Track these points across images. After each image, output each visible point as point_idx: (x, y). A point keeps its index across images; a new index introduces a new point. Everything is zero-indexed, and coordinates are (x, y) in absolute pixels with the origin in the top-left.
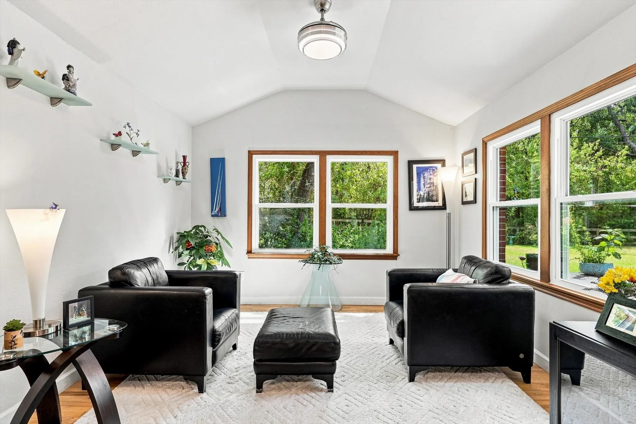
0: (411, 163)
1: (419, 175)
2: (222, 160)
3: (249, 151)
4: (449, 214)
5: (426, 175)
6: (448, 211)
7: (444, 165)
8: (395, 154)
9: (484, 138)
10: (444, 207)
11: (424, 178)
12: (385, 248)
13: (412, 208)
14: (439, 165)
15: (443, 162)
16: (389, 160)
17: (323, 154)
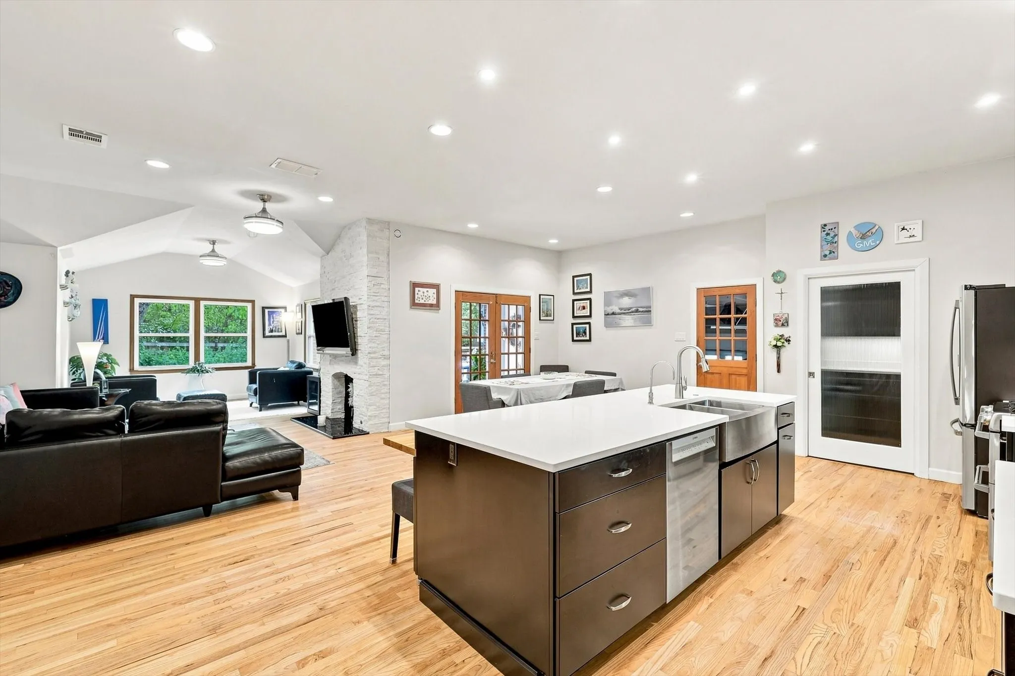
0: (264, 308)
1: (269, 315)
2: (105, 302)
3: (131, 295)
4: (289, 340)
5: (274, 316)
6: (288, 338)
7: (286, 311)
8: (253, 302)
9: (306, 301)
10: (285, 336)
11: (273, 318)
12: (246, 361)
13: (264, 336)
14: (283, 310)
15: (285, 308)
16: (249, 305)
17: (197, 301)
